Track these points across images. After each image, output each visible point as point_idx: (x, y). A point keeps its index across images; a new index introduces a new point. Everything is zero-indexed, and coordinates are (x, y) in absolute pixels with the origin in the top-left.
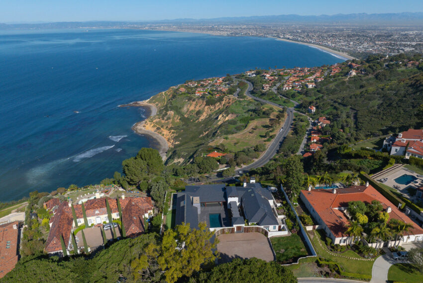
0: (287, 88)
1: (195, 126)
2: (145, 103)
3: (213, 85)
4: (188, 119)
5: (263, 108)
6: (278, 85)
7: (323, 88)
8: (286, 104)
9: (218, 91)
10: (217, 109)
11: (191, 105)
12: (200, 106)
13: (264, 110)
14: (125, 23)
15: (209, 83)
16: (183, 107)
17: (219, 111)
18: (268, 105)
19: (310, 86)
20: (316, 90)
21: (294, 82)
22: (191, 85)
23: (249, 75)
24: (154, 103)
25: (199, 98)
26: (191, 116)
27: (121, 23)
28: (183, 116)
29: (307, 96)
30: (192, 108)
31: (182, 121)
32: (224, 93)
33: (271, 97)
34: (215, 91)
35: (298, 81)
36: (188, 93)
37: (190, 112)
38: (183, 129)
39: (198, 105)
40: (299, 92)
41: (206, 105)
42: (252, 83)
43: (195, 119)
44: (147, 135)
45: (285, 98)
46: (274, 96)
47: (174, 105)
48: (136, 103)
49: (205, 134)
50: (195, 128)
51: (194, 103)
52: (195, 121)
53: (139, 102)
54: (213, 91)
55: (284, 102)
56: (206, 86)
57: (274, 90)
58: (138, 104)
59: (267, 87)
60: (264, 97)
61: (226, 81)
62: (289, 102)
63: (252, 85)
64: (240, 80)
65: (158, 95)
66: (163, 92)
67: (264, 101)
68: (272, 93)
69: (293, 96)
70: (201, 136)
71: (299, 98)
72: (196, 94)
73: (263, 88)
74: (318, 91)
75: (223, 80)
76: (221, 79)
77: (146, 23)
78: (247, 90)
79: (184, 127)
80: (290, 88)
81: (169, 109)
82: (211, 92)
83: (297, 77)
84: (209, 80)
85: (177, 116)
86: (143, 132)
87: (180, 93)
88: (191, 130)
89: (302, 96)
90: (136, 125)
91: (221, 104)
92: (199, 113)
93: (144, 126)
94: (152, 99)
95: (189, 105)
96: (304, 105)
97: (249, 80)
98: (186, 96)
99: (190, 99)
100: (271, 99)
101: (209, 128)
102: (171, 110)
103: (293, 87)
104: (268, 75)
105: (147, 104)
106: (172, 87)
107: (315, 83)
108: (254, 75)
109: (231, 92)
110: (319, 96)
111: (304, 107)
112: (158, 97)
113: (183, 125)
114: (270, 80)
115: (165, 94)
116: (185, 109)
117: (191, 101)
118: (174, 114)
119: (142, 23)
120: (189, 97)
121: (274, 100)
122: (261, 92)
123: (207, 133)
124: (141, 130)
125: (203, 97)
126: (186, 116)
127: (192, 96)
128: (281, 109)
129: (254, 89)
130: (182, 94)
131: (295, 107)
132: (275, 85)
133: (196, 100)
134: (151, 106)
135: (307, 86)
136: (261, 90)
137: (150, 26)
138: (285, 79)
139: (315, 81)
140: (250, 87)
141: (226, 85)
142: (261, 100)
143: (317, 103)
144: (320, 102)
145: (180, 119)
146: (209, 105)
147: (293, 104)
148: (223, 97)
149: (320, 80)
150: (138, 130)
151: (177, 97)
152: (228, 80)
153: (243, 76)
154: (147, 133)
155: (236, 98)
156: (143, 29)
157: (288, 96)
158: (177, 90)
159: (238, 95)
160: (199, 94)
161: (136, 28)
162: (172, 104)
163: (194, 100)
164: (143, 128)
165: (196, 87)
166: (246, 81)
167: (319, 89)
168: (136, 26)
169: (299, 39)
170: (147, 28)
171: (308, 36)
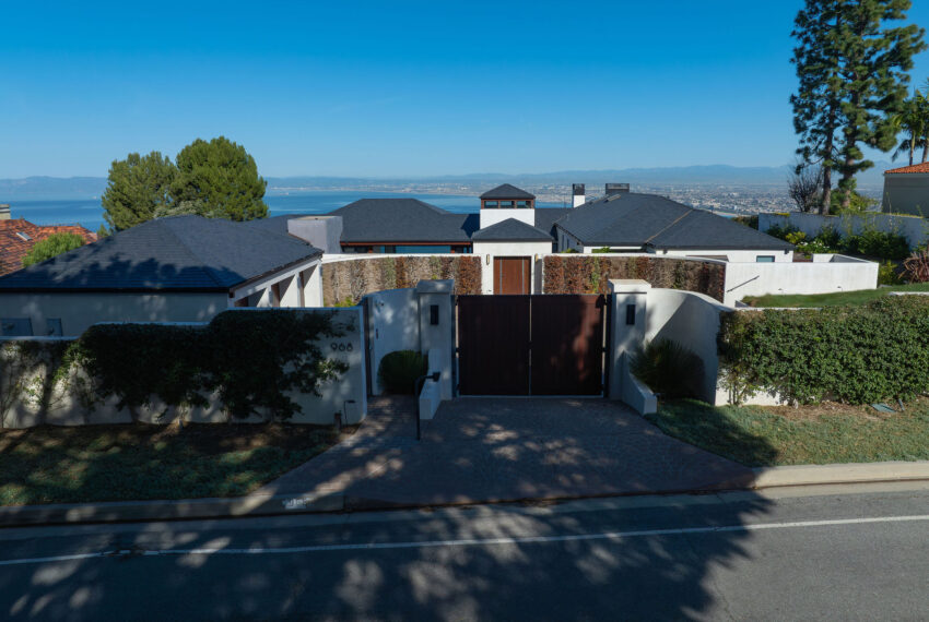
14: (365, 181)
27: (354, 181)
77: (406, 182)
119: (398, 182)
137: (415, 188)
161: (387, 189)
168: (386, 186)
169: (736, 207)
170: (408, 190)
171: (755, 203)
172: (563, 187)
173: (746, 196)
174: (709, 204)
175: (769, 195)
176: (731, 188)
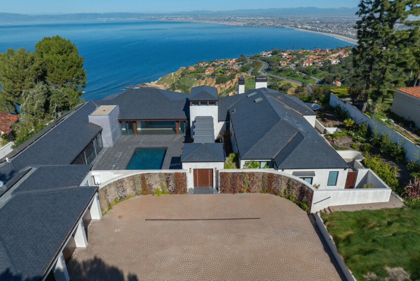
0: (307, 65)
3: (226, 65)
5: (280, 84)
6: (297, 62)
7: (349, 63)
8: (306, 81)
9: (229, 70)
10: (228, 87)
11: (200, 84)
13: (280, 86)
14: (142, 15)
15: (222, 63)
17: (230, 89)
18: (285, 82)
19: (334, 62)
20: (341, 66)
21: (315, 59)
22: (202, 65)
23: (265, 55)
24: (163, 84)
25: (208, 76)
29: (330, 72)
32: (237, 71)
33: (289, 73)
34: (226, 70)
35: (319, 58)
36: (198, 72)
40: (321, 69)
41: (216, 83)
42: (268, 63)
45: (305, 75)
46: (293, 72)
47: (182, 84)
48: (144, 85)
51: (204, 82)
53: (148, 84)
54: (224, 69)
55: (304, 79)
56: (218, 66)
57: (292, 66)
58: (146, 85)
59: (284, 64)
60: (281, 74)
61: (239, 61)
62: (309, 78)
63: (267, 64)
64: (255, 60)
65: (167, 77)
66: (173, 73)
67: (281, 78)
68: (290, 70)
69: (314, 72)
71: (321, 74)
72: (206, 73)
73: (280, 65)
74: (343, 67)
75: (236, 61)
76: (234, 59)
77: (163, 15)
78: (261, 68)
80: (311, 64)
81: (176, 88)
82: (222, 71)
83: (318, 55)
84: (221, 61)
87: (189, 72)
89: (323, 72)
91: (232, 82)
94: (161, 80)
96: (326, 81)
97: (264, 60)
98: (196, 75)
99: (199, 78)
100: (288, 76)
102: (178, 89)
103: (313, 64)
104: (285, 54)
105: (155, 85)
106: (182, 68)
107: (339, 59)
108: (270, 55)
109: (244, 70)
110: (344, 72)
111: (328, 83)
114: (289, 59)
115: (174, 75)
117: (200, 80)
119: (159, 15)
120: (198, 75)
121: (291, 76)
122: (277, 69)
125: (213, 75)
127: (202, 74)
128: (300, 85)
129: (270, 66)
130: (191, 73)
131: (317, 83)
132: (293, 63)
133: (206, 79)
134: (159, 87)
135: (330, 62)
136: (277, 67)
137: (167, 17)
138: (304, 57)
139: (339, 57)
140: (265, 65)
141: (239, 65)
142: (278, 77)
143: (342, 78)
144: (346, 77)
146: (219, 84)
147: (314, 80)
148: (235, 75)
149: (344, 56)
151: (186, 75)
152: (241, 60)
153: (258, 56)
155: (250, 75)
157: (308, 73)
158: (186, 69)
159: (252, 73)
160: (209, 73)
161: (153, 19)
162: (180, 83)
163: (203, 79)
165: (207, 67)
166: (261, 61)
167: (344, 65)
168: (153, 17)
169: (318, 29)
170: (163, 19)
171: (327, 26)
172: (238, 18)
173: (322, 23)
174: (306, 27)
175: (333, 23)
176: (316, 18)
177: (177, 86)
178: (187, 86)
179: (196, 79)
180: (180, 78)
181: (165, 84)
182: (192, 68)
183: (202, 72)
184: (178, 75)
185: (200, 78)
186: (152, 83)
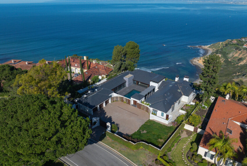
1: (233, 67)
2: (206, 47)
4: (230, 62)
11: (236, 53)
12: (243, 55)
16: (230, 53)
24: (212, 48)
25: (244, 49)
26: (233, 60)
28: (228, 59)
30: (236, 55)
31: (225, 63)
36: (238, 45)
37: (234, 58)
38: (223, 68)
39: (242, 54)
43: (235, 63)
44: (198, 66)
47: (224, 51)
48: (200, 47)
49: (238, 74)
50: (232, 69)
51: (240, 52)
52: (235, 64)
58: (201, 47)
66: (221, 43)
70: (234, 75)
72: (244, 46)
79: (225, 67)
81: (219, 53)
85: (223, 58)
86: (196, 64)
88: (228, 69)
90: (194, 59)
92: (240, 59)
93: (198, 60)
94: (212, 46)
95: (235, 53)
98: (235, 46)
101: (243, 71)
102: (219, 54)
105: (207, 48)
106: (228, 40)
112: (216, 45)
113: (225, 65)
115: (221, 44)
116: (231, 55)
117: (238, 50)
118: (222, 56)
120: (237, 47)
123: (239, 74)
124: (195, 62)
126: (229, 60)
127: (240, 47)
130: (232, 45)
133: (242, 50)
134: (209, 50)
145: (224, 61)
150: (193, 62)
151: (228, 46)
154: (198, 65)
156: (228, 3)
158: (231, 41)
160: (246, 46)
162: (222, 50)
163: (240, 50)
164: (197, 62)
177: (219, 52)
178: (226, 53)
179: (234, 49)
180: (224, 47)
181: (214, 48)
182: (235, 41)
183: (241, 45)
184: (224, 44)
185: (238, 49)
186: (205, 46)
